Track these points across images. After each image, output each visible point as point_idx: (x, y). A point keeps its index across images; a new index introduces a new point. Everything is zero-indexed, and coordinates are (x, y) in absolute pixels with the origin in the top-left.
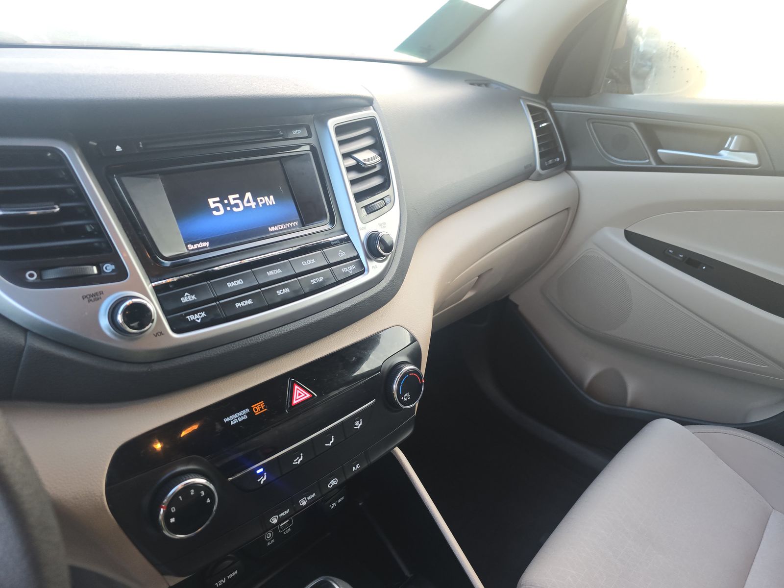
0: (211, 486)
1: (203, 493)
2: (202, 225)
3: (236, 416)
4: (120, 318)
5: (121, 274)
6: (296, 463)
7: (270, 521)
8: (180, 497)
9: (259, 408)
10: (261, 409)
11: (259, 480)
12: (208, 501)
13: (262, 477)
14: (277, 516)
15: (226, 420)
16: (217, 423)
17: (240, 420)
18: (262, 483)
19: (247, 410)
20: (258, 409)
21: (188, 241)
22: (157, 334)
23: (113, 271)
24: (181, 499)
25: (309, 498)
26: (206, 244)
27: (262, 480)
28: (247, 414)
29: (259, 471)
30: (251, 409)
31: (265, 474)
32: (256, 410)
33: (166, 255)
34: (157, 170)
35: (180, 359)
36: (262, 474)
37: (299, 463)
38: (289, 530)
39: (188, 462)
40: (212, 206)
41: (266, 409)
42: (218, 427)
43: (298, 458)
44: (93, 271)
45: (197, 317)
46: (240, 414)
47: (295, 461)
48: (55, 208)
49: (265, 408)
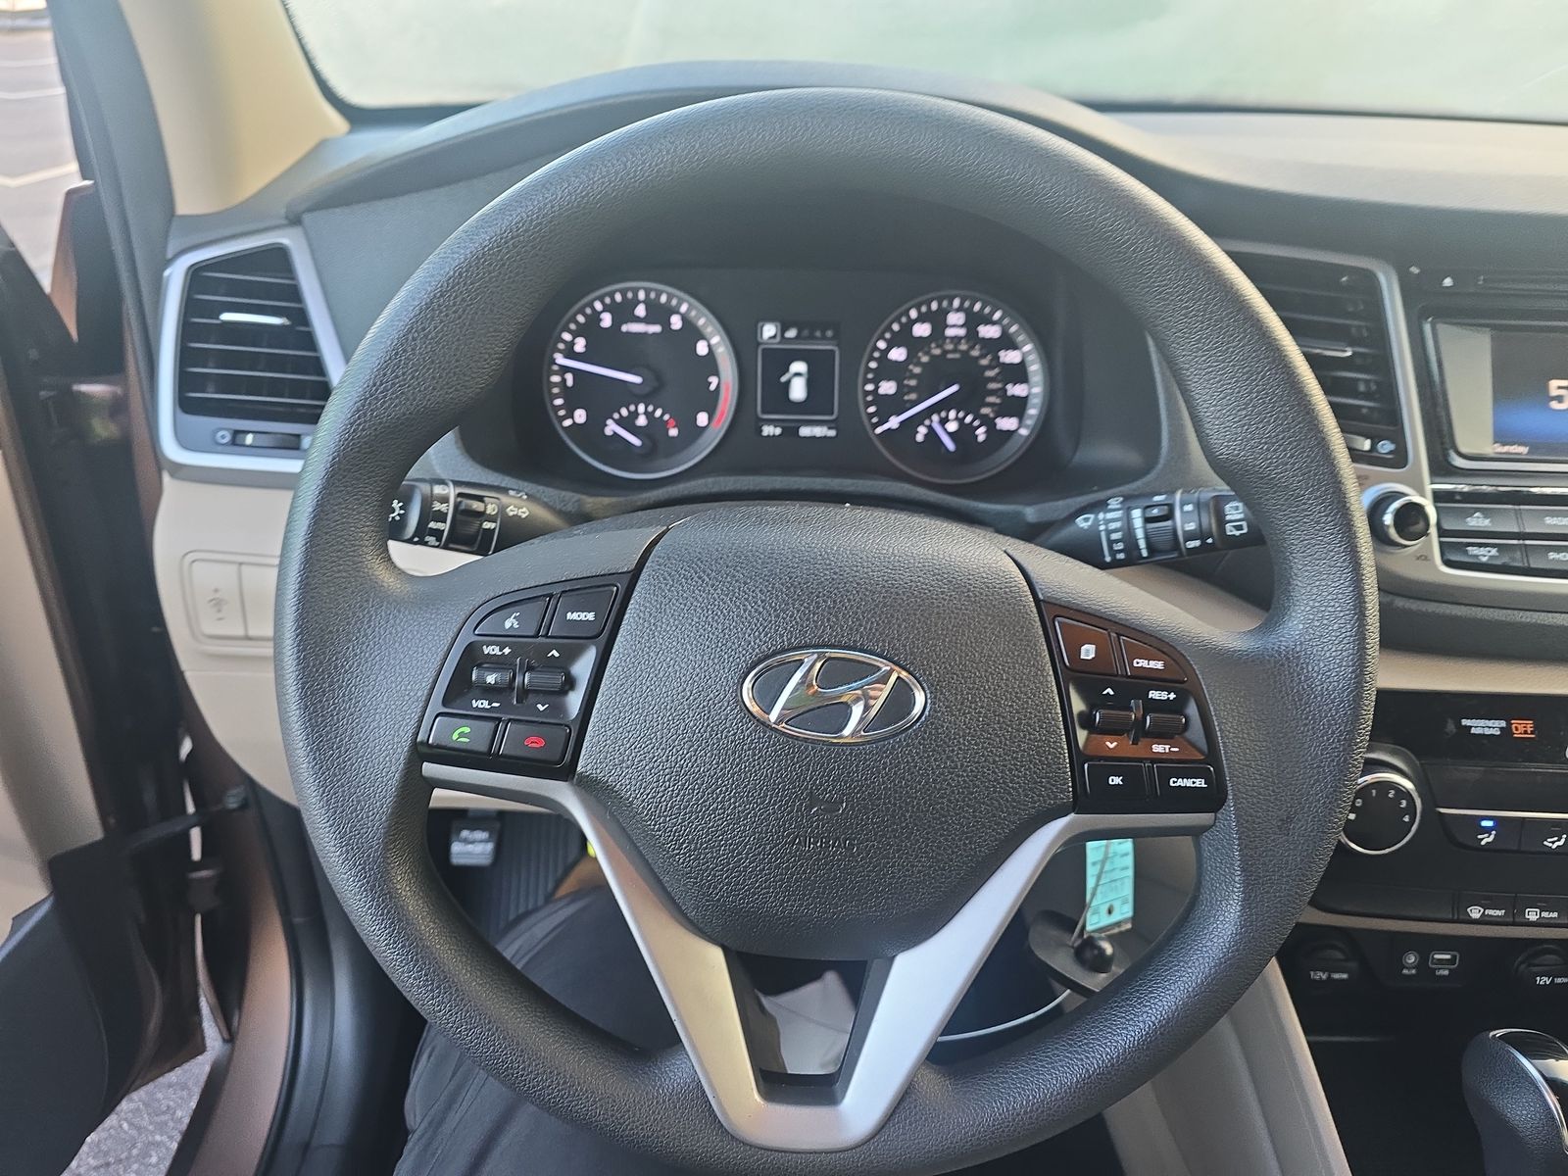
0: (1418, 802)
1: (1404, 804)
2: (1527, 419)
3: (1482, 722)
4: (1388, 519)
5: (1399, 459)
6: (1550, 845)
7: (1469, 910)
8: (1374, 791)
9: (1523, 728)
10: (1526, 732)
11: (1480, 837)
12: (1406, 819)
13: (1486, 835)
14: (1482, 910)
15: (1465, 722)
16: (1450, 721)
17: (1488, 732)
18: (1483, 843)
19: (1503, 724)
20: (1521, 729)
21: (1501, 437)
22: (1421, 556)
23: (1390, 452)
24: (1374, 794)
25: (1545, 914)
26: (1523, 450)
27: (1487, 839)
28: (1501, 729)
29: (1485, 823)
30: (1509, 725)
31: (1494, 832)
32: (1517, 729)
33: (1463, 450)
34: (1488, 322)
35: (1436, 604)
36: (1488, 830)
37: (1554, 846)
38: (1446, 972)
39: (1393, 753)
40: (1554, 392)
41: (1533, 736)
42: (1451, 727)
43: (1556, 839)
44: (1363, 445)
45: (1484, 554)
46: (1490, 723)
47: (1549, 840)
48: (1346, 351)
49: (1532, 733)
